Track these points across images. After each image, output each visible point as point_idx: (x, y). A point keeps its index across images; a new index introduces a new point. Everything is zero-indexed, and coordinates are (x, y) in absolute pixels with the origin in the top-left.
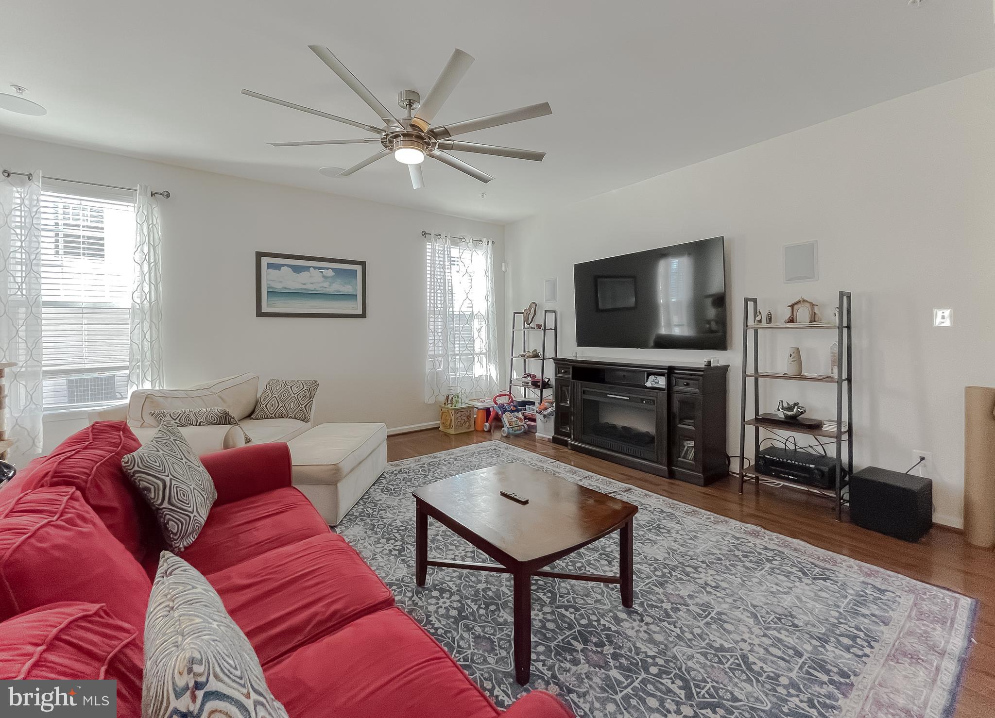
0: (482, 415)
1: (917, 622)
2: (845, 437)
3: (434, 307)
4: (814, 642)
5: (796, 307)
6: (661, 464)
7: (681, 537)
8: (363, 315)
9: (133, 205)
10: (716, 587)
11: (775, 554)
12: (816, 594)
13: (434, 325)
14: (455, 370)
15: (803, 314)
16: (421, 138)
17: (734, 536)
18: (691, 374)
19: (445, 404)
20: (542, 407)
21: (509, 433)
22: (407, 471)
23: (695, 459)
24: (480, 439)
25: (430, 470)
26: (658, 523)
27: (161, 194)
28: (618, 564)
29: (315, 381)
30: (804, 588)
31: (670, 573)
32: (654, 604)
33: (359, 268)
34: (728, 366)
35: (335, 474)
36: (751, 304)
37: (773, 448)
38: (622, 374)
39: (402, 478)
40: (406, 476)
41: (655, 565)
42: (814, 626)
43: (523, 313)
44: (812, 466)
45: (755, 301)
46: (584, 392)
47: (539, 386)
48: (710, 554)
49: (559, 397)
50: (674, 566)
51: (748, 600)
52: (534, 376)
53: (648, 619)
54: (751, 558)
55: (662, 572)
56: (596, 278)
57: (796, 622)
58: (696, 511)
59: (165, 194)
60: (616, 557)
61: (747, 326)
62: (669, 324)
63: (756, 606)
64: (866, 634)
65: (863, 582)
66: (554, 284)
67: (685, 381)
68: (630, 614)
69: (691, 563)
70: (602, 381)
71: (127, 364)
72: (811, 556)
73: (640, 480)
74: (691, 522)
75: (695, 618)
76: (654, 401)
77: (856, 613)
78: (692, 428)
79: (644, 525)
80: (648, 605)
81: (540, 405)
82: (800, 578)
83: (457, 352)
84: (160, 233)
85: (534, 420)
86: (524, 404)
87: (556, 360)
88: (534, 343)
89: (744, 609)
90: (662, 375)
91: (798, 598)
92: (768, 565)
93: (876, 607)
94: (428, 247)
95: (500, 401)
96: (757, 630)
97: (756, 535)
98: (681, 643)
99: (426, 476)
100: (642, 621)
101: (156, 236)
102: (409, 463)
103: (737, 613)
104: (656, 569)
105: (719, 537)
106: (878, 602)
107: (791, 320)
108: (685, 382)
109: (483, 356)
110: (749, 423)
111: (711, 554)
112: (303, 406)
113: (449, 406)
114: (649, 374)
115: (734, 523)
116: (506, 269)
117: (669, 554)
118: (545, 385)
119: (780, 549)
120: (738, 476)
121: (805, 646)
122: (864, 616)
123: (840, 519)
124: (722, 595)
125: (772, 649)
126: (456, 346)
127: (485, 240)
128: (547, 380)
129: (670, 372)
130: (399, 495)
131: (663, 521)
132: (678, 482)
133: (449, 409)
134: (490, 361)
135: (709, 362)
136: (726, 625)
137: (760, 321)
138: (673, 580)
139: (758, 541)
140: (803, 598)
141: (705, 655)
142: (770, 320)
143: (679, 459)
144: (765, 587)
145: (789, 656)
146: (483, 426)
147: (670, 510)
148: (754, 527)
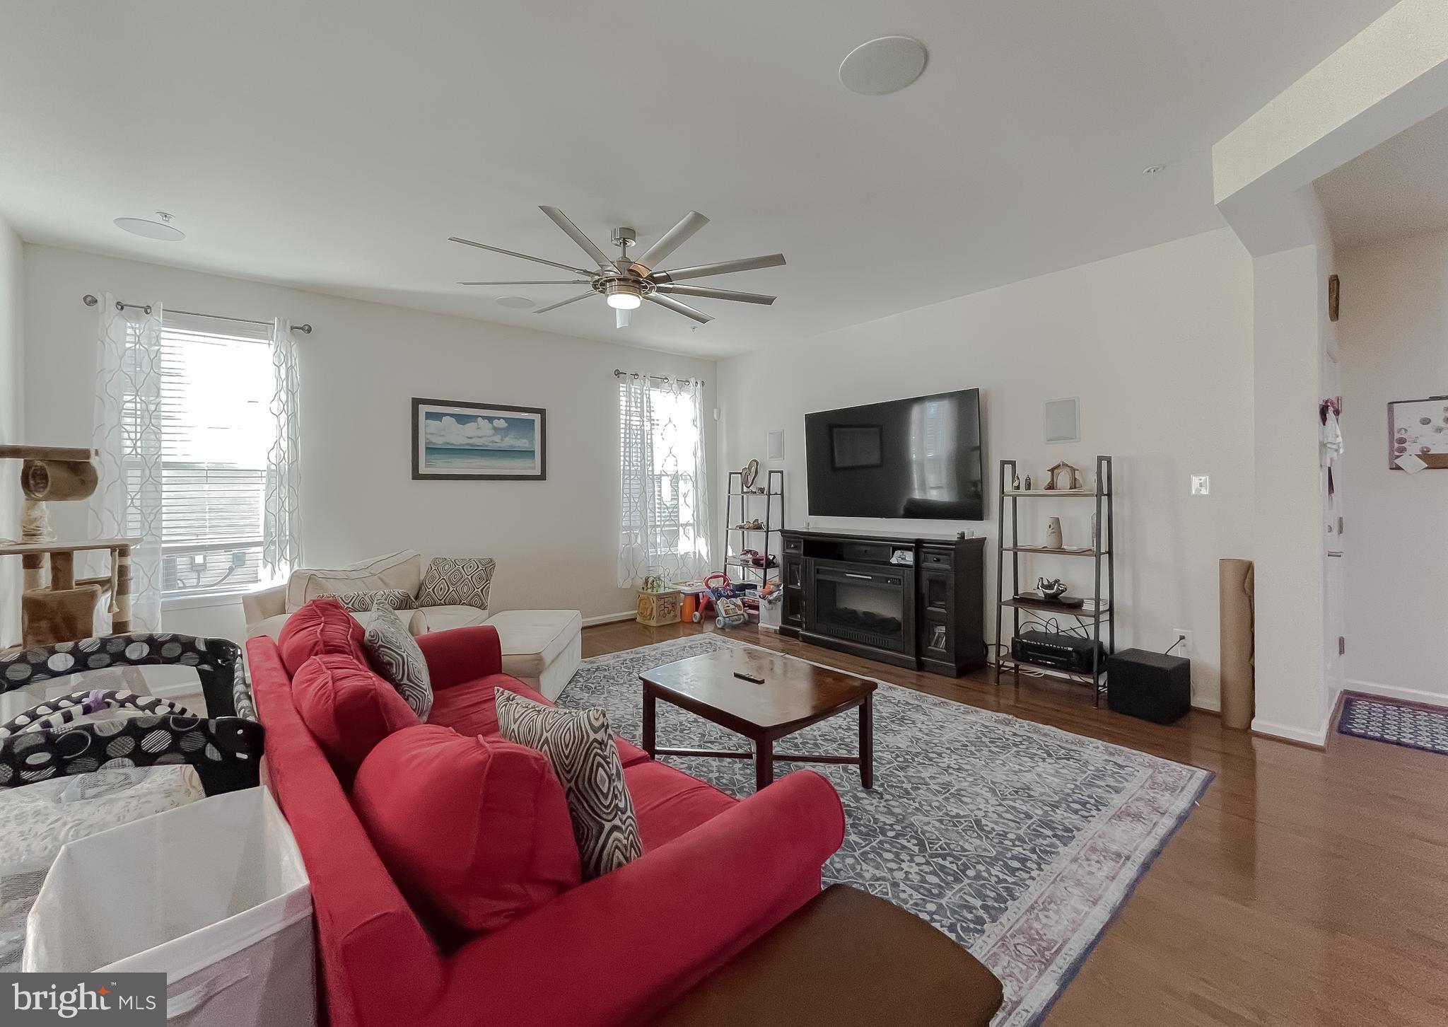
0: (690, 603)
1: (1148, 791)
2: (1106, 616)
3: (629, 465)
4: (1046, 808)
5: (1056, 471)
6: (908, 654)
7: (926, 727)
8: (542, 477)
9: (267, 342)
10: (959, 769)
11: (1024, 739)
12: (1057, 772)
13: (630, 489)
14: (655, 545)
15: (1063, 479)
16: (639, 283)
17: (983, 725)
18: (941, 548)
19: (643, 588)
20: (767, 590)
21: (725, 624)
22: (607, 668)
23: (946, 648)
24: (688, 631)
25: (634, 667)
26: (902, 714)
27: (301, 328)
28: (858, 753)
29: (491, 560)
30: (1046, 767)
31: (913, 759)
32: (895, 784)
33: (537, 417)
34: (986, 538)
35: (538, 664)
36: (1008, 468)
37: (1034, 632)
38: (864, 548)
39: (602, 676)
40: (606, 673)
41: (897, 752)
42: (1049, 796)
43: (741, 473)
44: (1070, 649)
45: (1013, 464)
46: (818, 571)
47: (762, 565)
48: (955, 741)
49: (788, 578)
50: (918, 753)
51: (989, 778)
52: (756, 553)
53: (887, 797)
54: (998, 744)
55: (904, 758)
56: (831, 428)
57: (1032, 793)
58: (945, 702)
59: (307, 328)
60: (856, 747)
61: (1003, 492)
62: (923, 487)
63: (996, 783)
64: (1096, 800)
65: (1106, 760)
66: (780, 437)
67: (934, 555)
68: (869, 793)
69: (935, 749)
70: (840, 557)
71: (262, 539)
72: (1061, 740)
73: (885, 672)
74: (938, 713)
75: (935, 795)
76: (900, 580)
77: (1091, 785)
78: (943, 610)
79: (887, 717)
80: (888, 786)
81: (764, 588)
82: (1044, 760)
83: (658, 523)
84: (299, 377)
85: (757, 608)
86: (743, 588)
87: (784, 532)
88: (756, 511)
89: (984, 786)
90: (909, 549)
91: (1039, 776)
92: (1015, 749)
93: (1112, 779)
94: (621, 389)
95: (713, 584)
96: (993, 801)
97: (1008, 723)
98: (919, 814)
99: (630, 673)
100: (882, 798)
101: (295, 381)
102: (606, 660)
103: (977, 789)
104: (897, 756)
105: (967, 727)
106: (1115, 775)
107: (1051, 486)
108: (934, 557)
109: (690, 528)
110: (1007, 604)
111: (957, 741)
112: (479, 590)
113: (649, 591)
114: (895, 549)
115: (985, 712)
116: (719, 414)
117: (913, 743)
118: (770, 564)
119: (1029, 735)
120: (994, 666)
121: (1037, 811)
122: (1099, 787)
123: (1097, 705)
124: (963, 776)
125: (1004, 815)
126: (657, 514)
127: (693, 380)
128: (771, 558)
129: (918, 546)
130: (602, 693)
131: (908, 713)
132: (926, 674)
133: (649, 594)
134: (699, 535)
135: (962, 535)
136: (963, 799)
137: (1018, 488)
138: (915, 765)
139: (1007, 729)
140: (1043, 774)
141: (941, 821)
142: (1028, 487)
143: (929, 647)
144: (1008, 767)
145: (1021, 819)
146: (691, 615)
147: (917, 702)
148: (1006, 716)
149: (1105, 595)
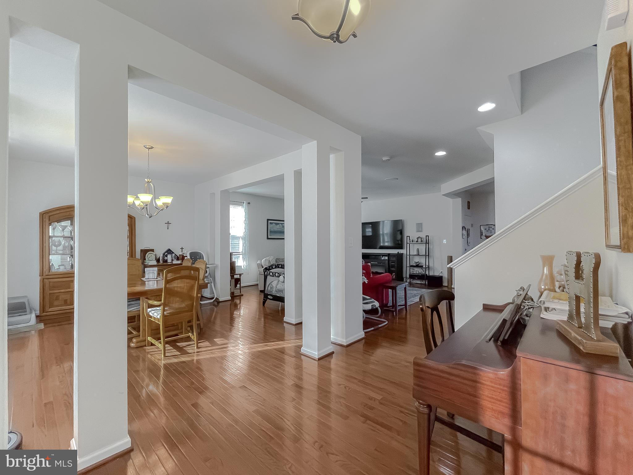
2: (428, 269)
5: (418, 238)
15: (419, 240)
18: (394, 255)
23: (395, 277)
34: (403, 253)
36: (408, 237)
37: (413, 273)
59: (249, 203)
61: (407, 243)
62: (384, 242)
70: (369, 258)
76: (384, 263)
78: (394, 269)
90: (386, 256)
107: (417, 242)
108: (392, 257)
110: (408, 267)
114: (382, 256)
120: (405, 280)
129: (389, 255)
135: (398, 252)
137: (410, 242)
142: (412, 242)
149: (427, 264)
